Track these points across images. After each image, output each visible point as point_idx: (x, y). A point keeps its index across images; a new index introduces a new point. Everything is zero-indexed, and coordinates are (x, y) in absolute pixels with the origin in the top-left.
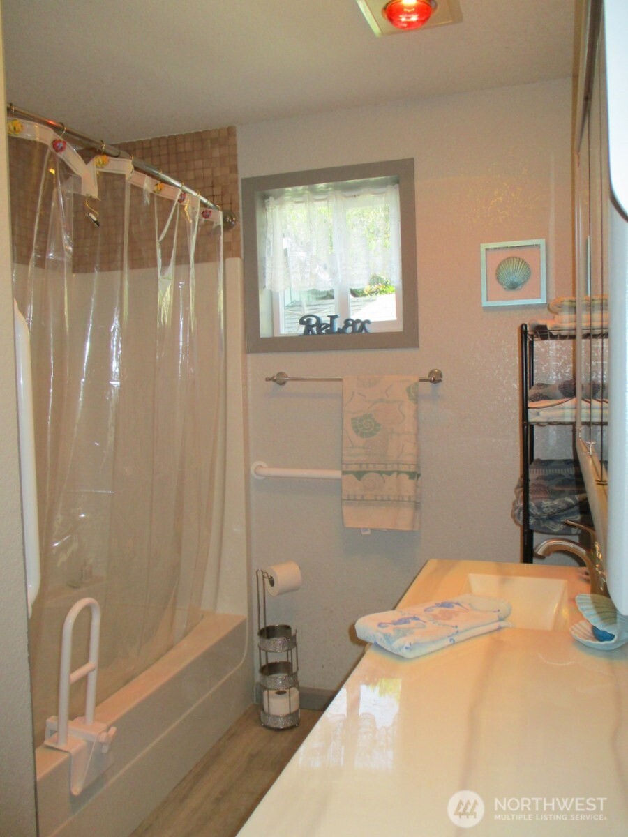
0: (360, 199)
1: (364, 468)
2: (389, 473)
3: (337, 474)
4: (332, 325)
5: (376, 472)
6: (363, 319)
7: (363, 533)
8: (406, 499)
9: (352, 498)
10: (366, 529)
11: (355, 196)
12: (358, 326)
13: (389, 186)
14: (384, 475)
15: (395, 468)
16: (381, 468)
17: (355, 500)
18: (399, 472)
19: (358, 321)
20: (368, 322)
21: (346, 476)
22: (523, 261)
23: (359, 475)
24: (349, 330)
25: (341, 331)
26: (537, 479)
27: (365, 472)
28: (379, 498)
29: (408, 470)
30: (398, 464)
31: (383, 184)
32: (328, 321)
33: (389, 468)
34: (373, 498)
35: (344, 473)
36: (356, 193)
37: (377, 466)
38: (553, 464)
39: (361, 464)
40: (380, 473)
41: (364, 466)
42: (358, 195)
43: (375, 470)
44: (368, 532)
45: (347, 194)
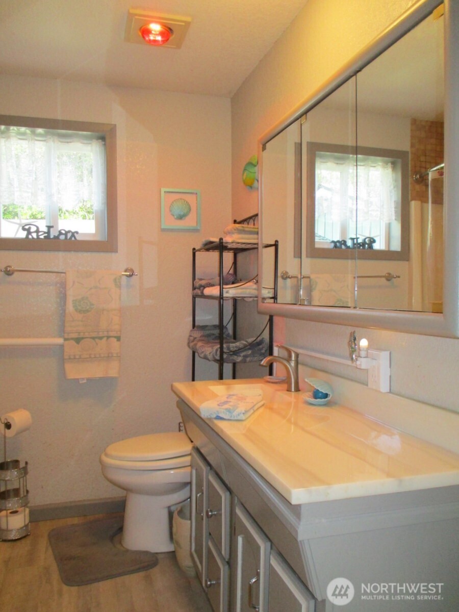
0: (72, 145)
1: (82, 335)
2: (101, 338)
3: (60, 341)
4: (48, 233)
5: (91, 338)
6: (73, 231)
7: (81, 382)
8: (115, 355)
9: (72, 357)
10: (83, 379)
11: (68, 142)
12: (69, 235)
13: (94, 140)
14: (97, 340)
15: (106, 334)
16: (94, 335)
17: (75, 358)
18: (108, 337)
19: (69, 232)
20: (77, 233)
21: (67, 342)
22: (187, 202)
23: (78, 340)
24: (62, 237)
25: (57, 238)
26: (201, 337)
27: (83, 338)
28: (93, 356)
29: (116, 335)
30: (108, 331)
31: (90, 138)
32: (46, 230)
33: (101, 334)
34: (88, 357)
35: (66, 339)
36: (69, 140)
37: (91, 333)
38: (207, 328)
39: (79, 333)
40: (93, 338)
41: (82, 334)
42: (70, 142)
43: (90, 336)
44: (85, 381)
45: (62, 140)
